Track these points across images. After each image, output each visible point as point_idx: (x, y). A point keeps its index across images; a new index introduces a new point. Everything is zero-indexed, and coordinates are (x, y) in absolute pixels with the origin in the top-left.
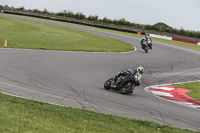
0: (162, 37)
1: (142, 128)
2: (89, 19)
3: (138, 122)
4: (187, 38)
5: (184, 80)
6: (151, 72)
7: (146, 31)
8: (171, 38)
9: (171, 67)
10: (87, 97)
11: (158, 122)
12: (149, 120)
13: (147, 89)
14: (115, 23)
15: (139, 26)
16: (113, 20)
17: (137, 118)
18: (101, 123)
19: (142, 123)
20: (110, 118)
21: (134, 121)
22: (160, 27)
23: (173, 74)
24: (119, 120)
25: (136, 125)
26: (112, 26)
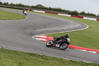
0: (40, 12)
1: (31, 57)
2: (4, 4)
3: (29, 54)
4: (53, 11)
5: (52, 32)
6: (35, 29)
7: (32, 9)
8: (44, 12)
9: (45, 26)
10: (4, 42)
11: (40, 54)
12: (35, 53)
13: (33, 37)
14: (16, 5)
15: (28, 7)
16: (15, 4)
17: (29, 52)
18: (11, 55)
19: (31, 54)
20: (15, 52)
21: (27, 53)
22: (39, 7)
23: (46, 30)
24: (20, 53)
25: (28, 55)
26: (15, 7)
